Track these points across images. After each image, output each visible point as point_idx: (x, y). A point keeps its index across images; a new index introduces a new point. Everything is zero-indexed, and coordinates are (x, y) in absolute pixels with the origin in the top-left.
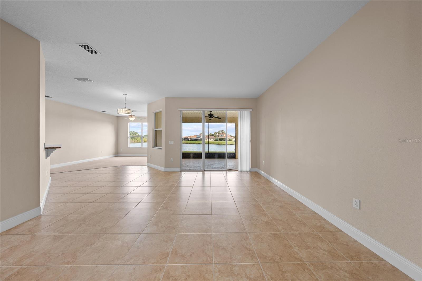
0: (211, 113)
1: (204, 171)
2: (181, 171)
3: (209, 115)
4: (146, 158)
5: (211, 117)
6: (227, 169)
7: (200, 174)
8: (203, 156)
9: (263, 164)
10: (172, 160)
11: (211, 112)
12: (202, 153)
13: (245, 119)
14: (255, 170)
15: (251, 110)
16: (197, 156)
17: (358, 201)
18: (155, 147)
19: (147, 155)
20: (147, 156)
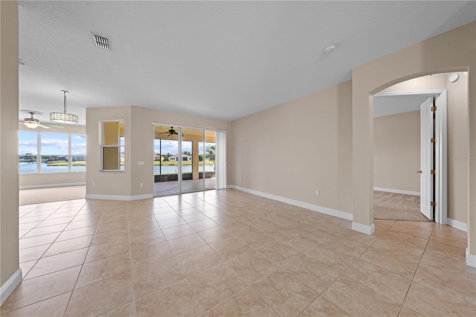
0: (172, 129)
1: (180, 194)
2: (154, 197)
3: (169, 131)
4: (85, 188)
5: (172, 133)
6: (205, 189)
7: (176, 198)
8: (180, 177)
9: (240, 180)
10: (141, 185)
11: (172, 127)
12: (177, 174)
13: (222, 138)
14: (231, 186)
15: (227, 132)
16: (173, 178)
17: (318, 191)
18: (104, 170)
19: (85, 183)
20: (85, 185)
